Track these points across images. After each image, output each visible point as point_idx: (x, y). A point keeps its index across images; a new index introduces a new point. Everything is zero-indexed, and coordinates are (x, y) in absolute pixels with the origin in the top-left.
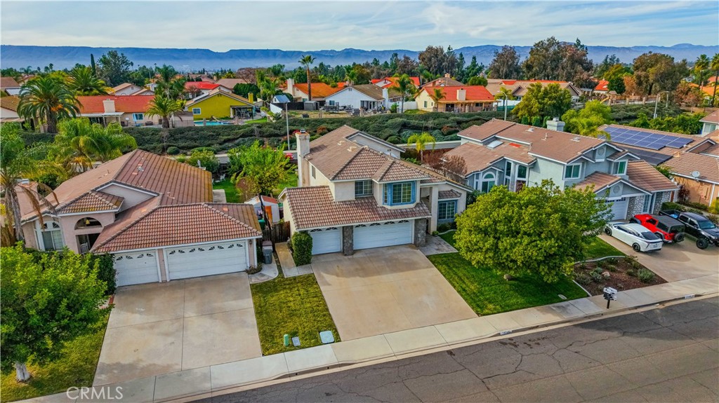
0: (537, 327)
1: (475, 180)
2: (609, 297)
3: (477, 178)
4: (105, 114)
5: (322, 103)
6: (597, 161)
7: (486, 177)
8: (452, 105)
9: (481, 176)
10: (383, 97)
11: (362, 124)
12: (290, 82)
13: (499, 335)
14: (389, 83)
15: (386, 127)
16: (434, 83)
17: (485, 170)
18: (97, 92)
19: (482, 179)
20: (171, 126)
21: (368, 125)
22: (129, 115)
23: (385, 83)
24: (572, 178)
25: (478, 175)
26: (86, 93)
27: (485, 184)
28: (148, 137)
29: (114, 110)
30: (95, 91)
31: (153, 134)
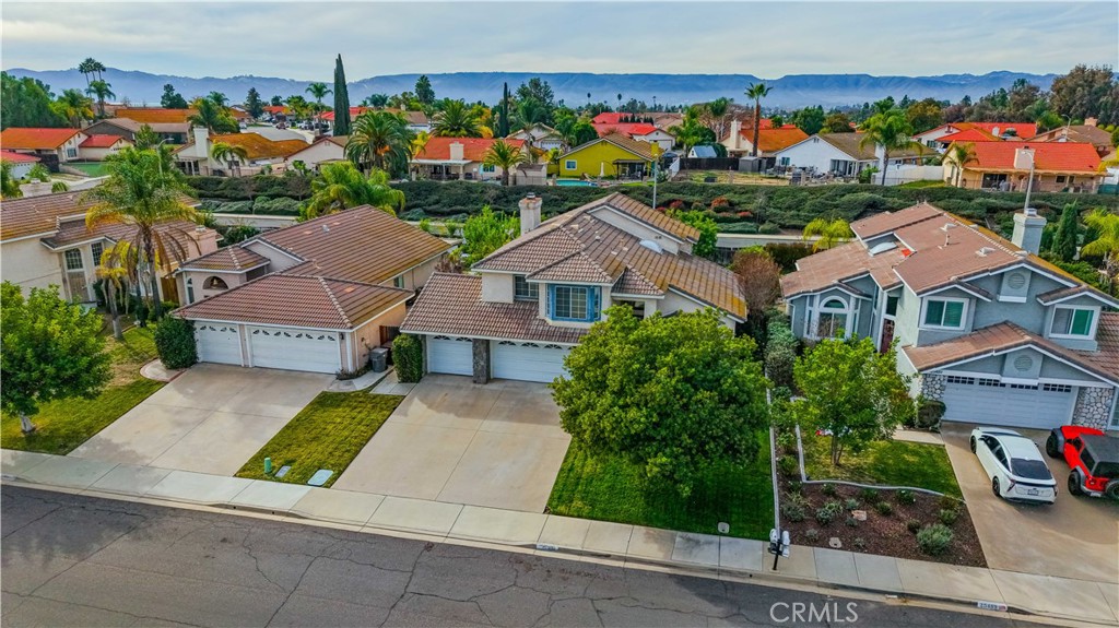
0: (607, 556)
1: (808, 308)
2: (777, 549)
3: (811, 304)
4: (450, 161)
5: (771, 161)
6: (1002, 298)
7: (826, 305)
8: (1003, 177)
9: (817, 300)
10: (877, 155)
11: (795, 197)
12: (735, 126)
13: (534, 547)
14: (955, 131)
15: (836, 206)
16: (1052, 135)
17: (824, 291)
18: (465, 133)
19: (818, 308)
20: (510, 182)
21: (804, 200)
22: (478, 165)
23: (948, 132)
24: (942, 327)
25: (812, 297)
26: (452, 133)
27: (825, 317)
28: (475, 196)
29: (462, 156)
30: (463, 132)
31: (482, 192)
